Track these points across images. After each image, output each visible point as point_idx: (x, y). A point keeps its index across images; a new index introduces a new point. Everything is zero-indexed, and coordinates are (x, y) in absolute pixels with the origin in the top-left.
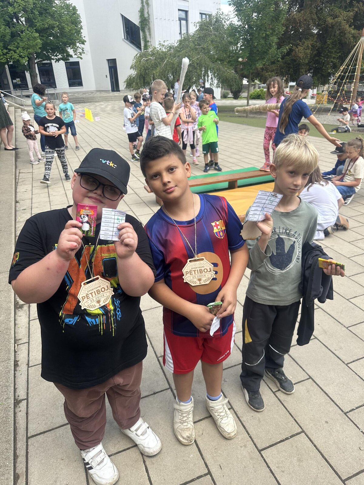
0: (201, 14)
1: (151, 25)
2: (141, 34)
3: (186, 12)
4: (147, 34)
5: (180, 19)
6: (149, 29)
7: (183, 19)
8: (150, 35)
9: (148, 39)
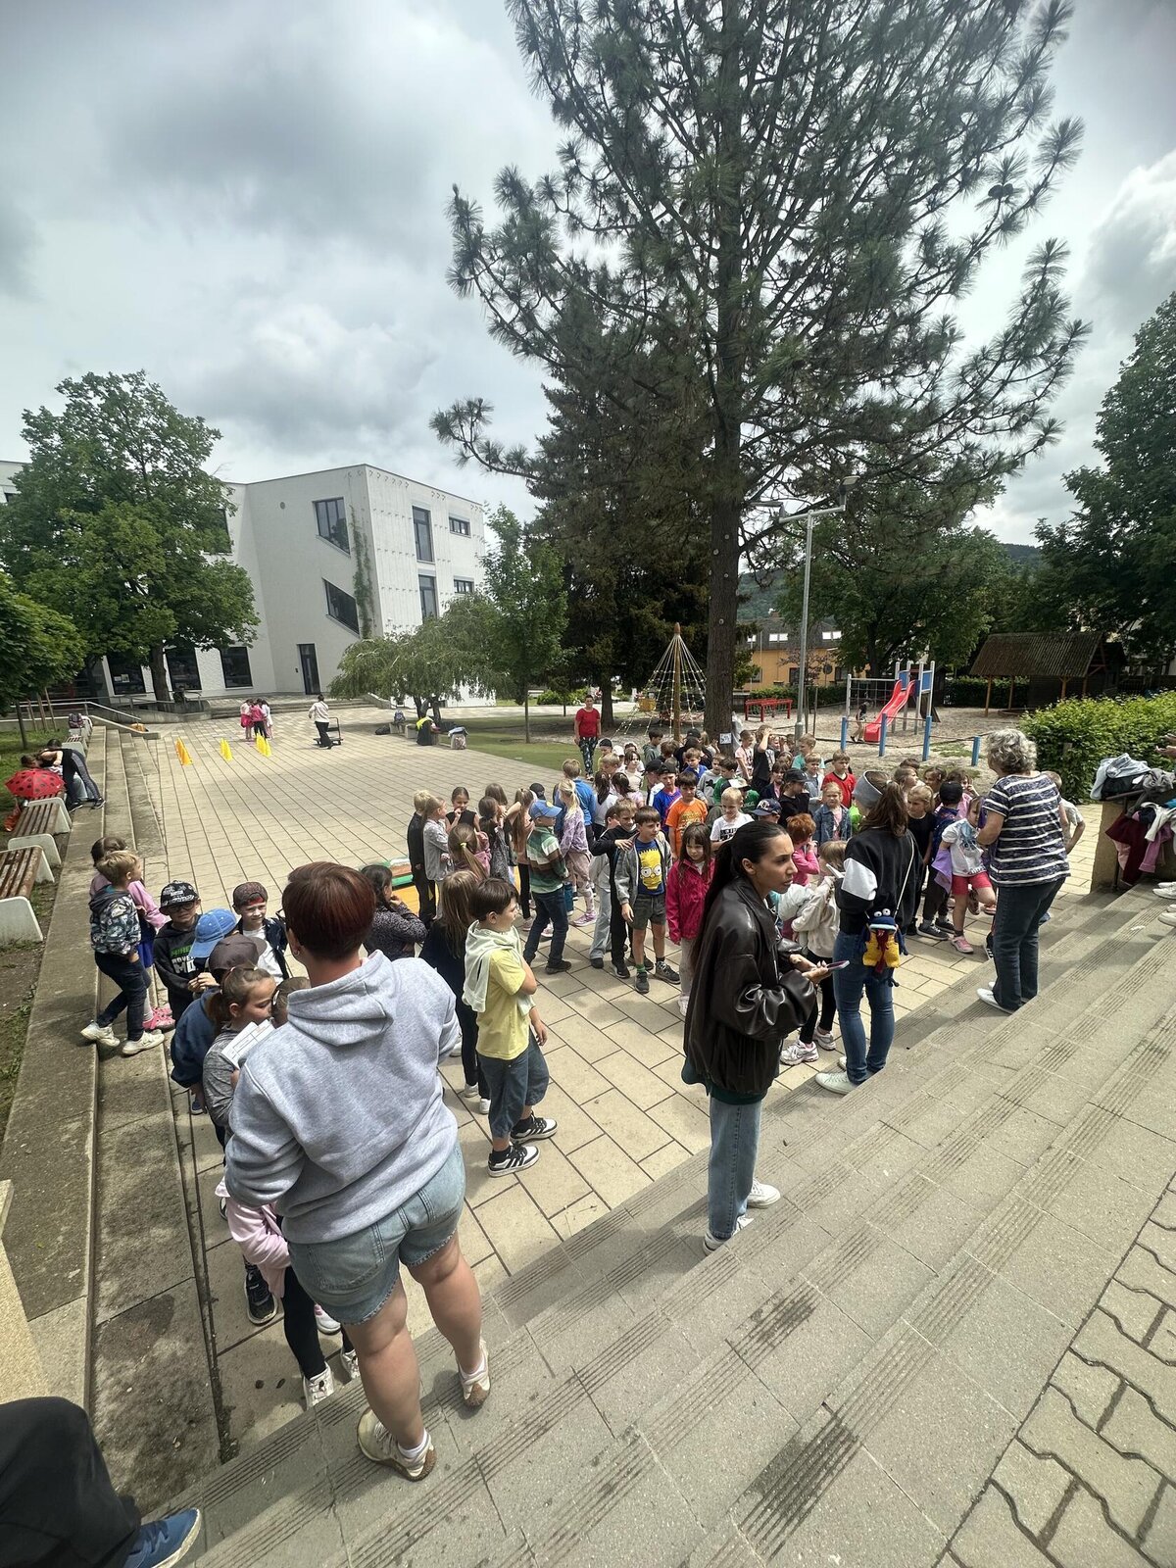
0: (457, 582)
1: (374, 598)
2: (358, 608)
3: (433, 579)
4: (368, 609)
5: (422, 589)
6: (371, 603)
7: (428, 589)
8: (373, 611)
9: (370, 616)
